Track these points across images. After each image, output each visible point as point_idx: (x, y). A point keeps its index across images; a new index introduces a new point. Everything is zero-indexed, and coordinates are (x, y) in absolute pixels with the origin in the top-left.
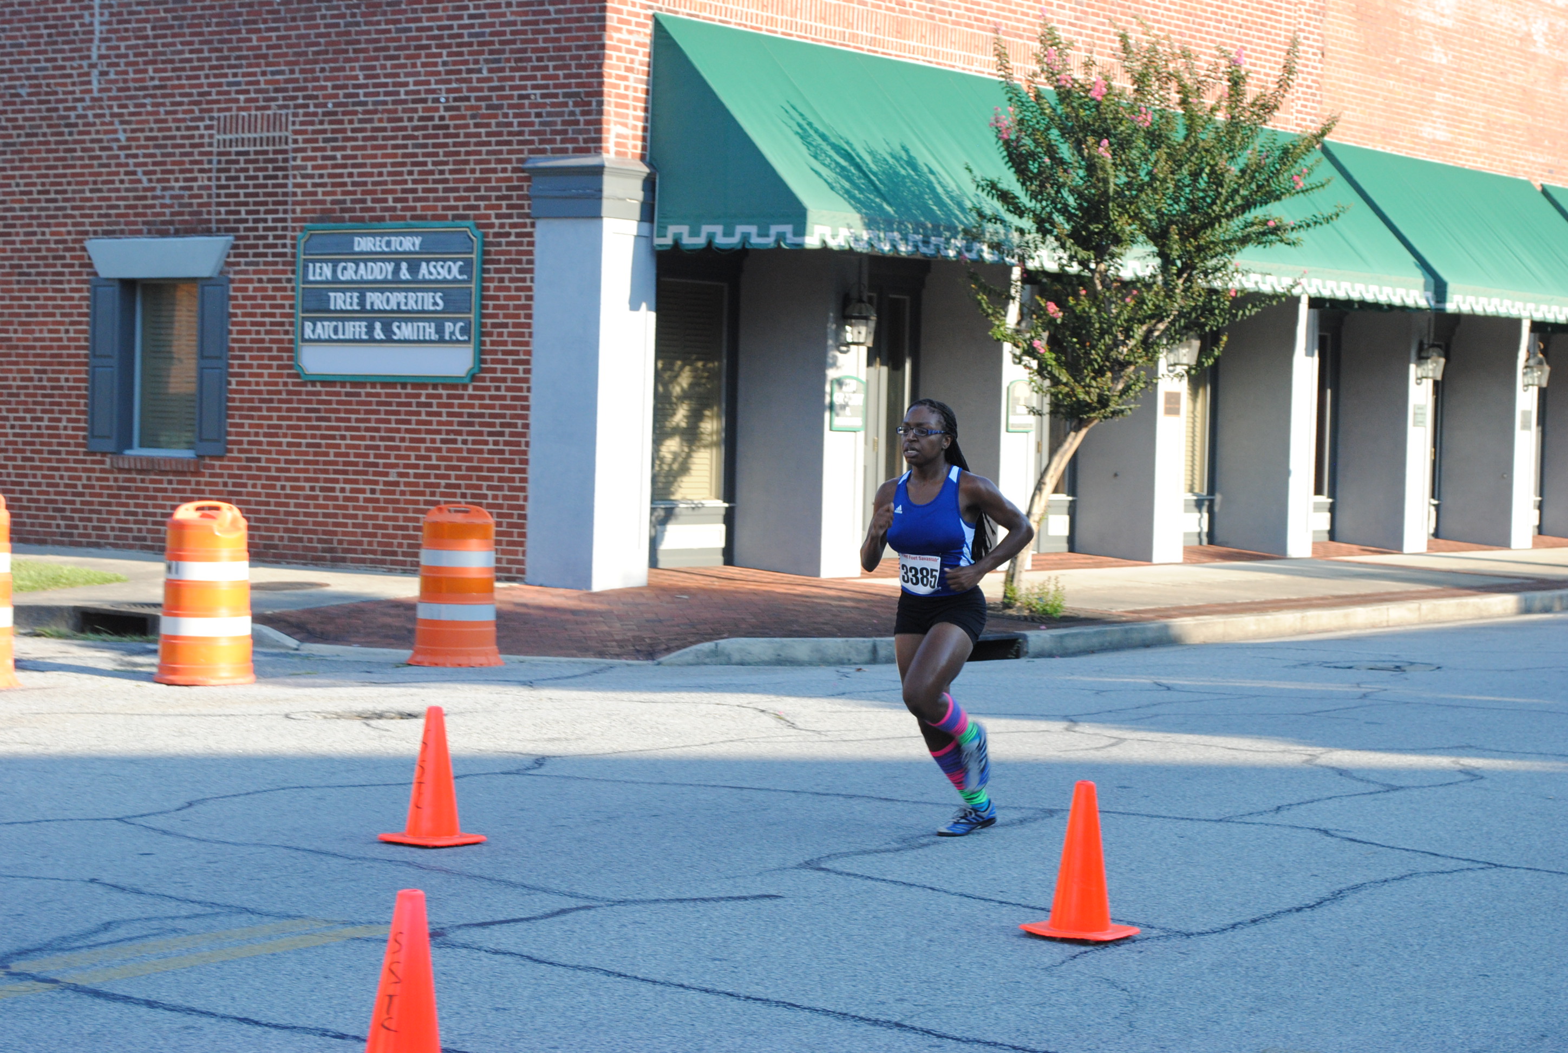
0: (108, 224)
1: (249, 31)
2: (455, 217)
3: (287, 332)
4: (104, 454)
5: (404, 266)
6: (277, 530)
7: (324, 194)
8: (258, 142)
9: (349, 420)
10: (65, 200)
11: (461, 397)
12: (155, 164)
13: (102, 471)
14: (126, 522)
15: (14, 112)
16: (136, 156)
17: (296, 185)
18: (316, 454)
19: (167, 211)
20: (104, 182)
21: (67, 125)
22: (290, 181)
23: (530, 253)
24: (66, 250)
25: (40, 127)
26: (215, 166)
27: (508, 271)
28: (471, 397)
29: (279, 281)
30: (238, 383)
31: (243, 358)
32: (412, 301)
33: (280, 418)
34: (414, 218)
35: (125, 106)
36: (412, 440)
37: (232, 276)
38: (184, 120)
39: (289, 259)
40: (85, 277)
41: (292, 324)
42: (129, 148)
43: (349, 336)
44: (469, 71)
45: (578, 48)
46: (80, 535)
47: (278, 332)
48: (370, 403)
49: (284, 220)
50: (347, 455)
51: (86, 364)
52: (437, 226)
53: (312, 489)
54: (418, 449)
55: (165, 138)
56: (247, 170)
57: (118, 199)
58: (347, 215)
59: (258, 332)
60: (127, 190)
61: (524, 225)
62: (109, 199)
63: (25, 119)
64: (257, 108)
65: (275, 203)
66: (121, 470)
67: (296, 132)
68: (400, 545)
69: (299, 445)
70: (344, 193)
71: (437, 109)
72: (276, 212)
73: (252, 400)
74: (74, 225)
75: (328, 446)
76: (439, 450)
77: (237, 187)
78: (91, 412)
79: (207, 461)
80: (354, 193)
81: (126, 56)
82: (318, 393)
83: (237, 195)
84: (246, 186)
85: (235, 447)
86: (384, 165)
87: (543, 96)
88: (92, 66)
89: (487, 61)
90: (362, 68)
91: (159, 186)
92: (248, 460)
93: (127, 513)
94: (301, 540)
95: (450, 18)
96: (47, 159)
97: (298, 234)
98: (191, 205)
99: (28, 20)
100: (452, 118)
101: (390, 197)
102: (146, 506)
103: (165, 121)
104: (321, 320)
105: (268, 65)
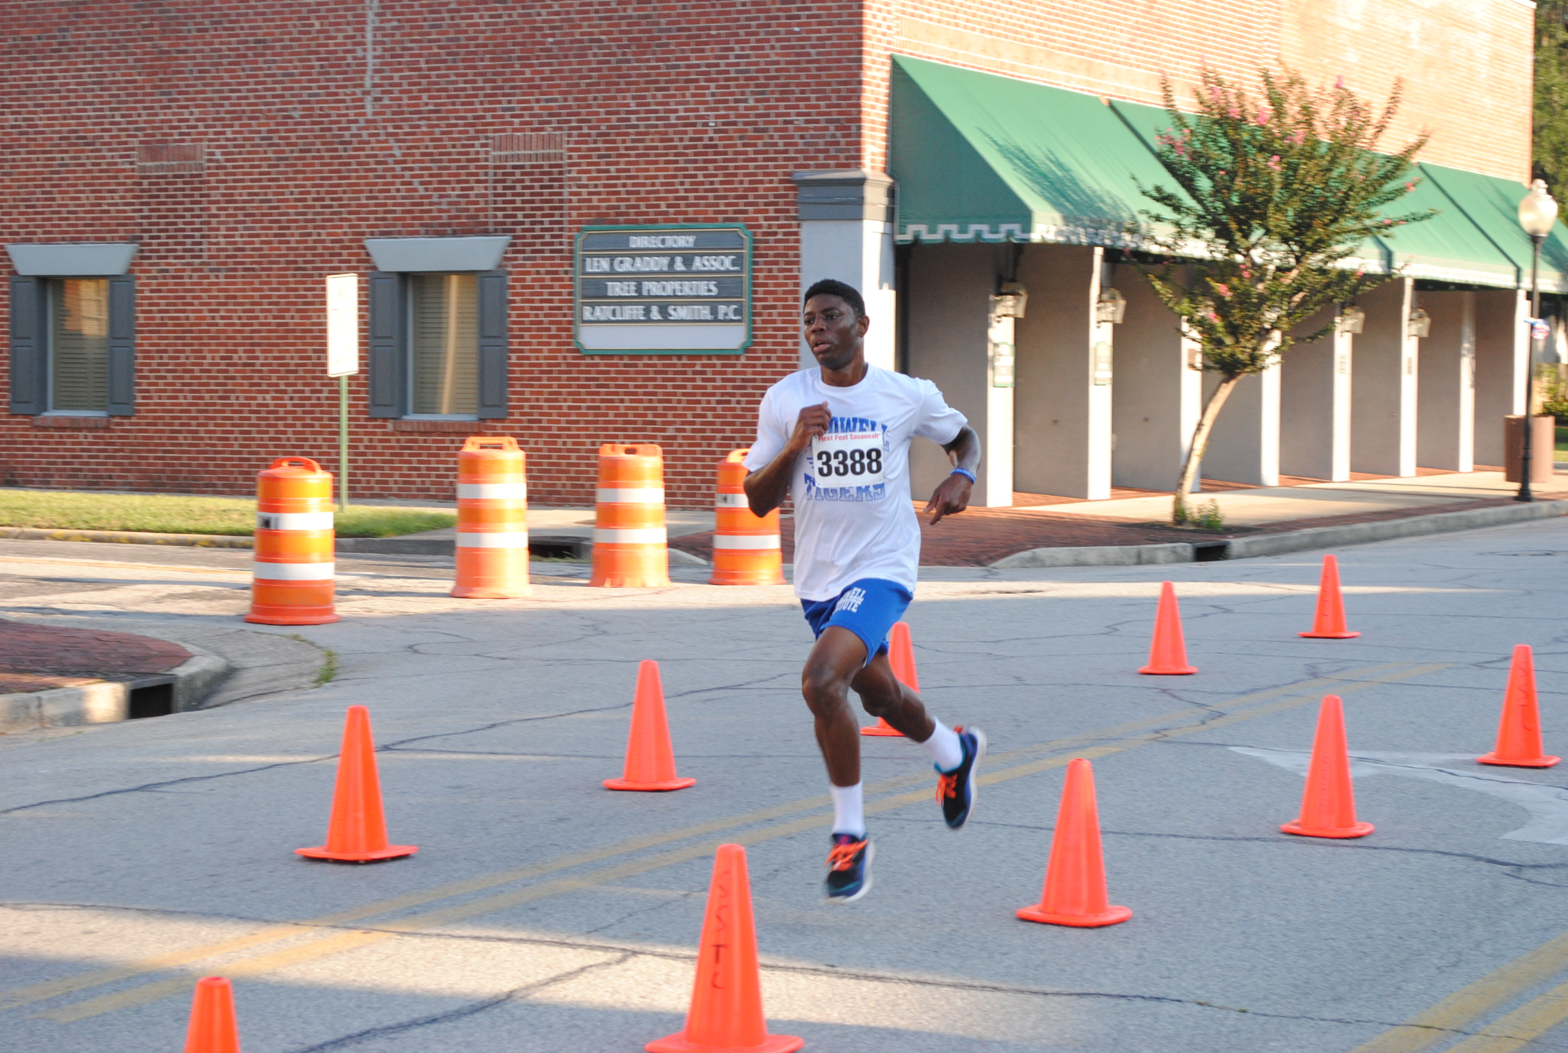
0: (386, 226)
1: (522, 66)
2: (726, 220)
3: (565, 315)
4: (385, 419)
5: (679, 260)
6: (559, 479)
7: (600, 201)
8: (534, 158)
9: (627, 386)
10: (341, 206)
11: (734, 366)
12: (431, 176)
13: (385, 434)
14: (410, 476)
15: (287, 131)
16: (411, 169)
17: (572, 194)
18: (596, 415)
19: (444, 215)
20: (380, 191)
21: (342, 143)
22: (566, 191)
23: (796, 248)
24: (343, 248)
25: (314, 144)
26: (491, 177)
27: (776, 263)
28: (744, 366)
29: (556, 273)
30: (519, 358)
31: (522, 337)
32: (687, 288)
33: (560, 386)
34: (686, 220)
35: (400, 127)
36: (689, 402)
37: (510, 269)
38: (459, 139)
39: (566, 254)
40: (362, 271)
41: (570, 308)
42: (404, 162)
43: (627, 318)
44: (736, 101)
45: (839, 83)
46: (364, 488)
47: (555, 315)
48: (647, 372)
49: (560, 222)
50: (626, 415)
52: (710, 228)
53: (593, 444)
54: (694, 409)
55: (441, 154)
56: (522, 181)
57: (395, 205)
58: (621, 218)
59: (537, 316)
60: (404, 198)
61: (790, 226)
62: (385, 205)
63: (299, 137)
64: (533, 130)
65: (551, 208)
66: (402, 433)
67: (571, 150)
68: (679, 488)
69: (579, 408)
70: (619, 200)
71: (706, 132)
72: (552, 215)
73: (532, 372)
74: (351, 227)
75: (608, 408)
76: (714, 409)
77: (514, 195)
79: (489, 423)
80: (628, 200)
81: (400, 85)
82: (597, 365)
83: (513, 202)
84: (522, 195)
85: (517, 411)
86: (656, 177)
87: (807, 122)
88: (366, 93)
89: (753, 93)
90: (634, 98)
91: (435, 194)
92: (530, 421)
93: (410, 469)
94: (583, 486)
95: (717, 57)
96: (321, 172)
97: (574, 233)
98: (467, 210)
99: (299, 53)
100: (721, 139)
101: (663, 203)
102: (429, 462)
103: (441, 140)
104: (599, 304)
105: (542, 94)
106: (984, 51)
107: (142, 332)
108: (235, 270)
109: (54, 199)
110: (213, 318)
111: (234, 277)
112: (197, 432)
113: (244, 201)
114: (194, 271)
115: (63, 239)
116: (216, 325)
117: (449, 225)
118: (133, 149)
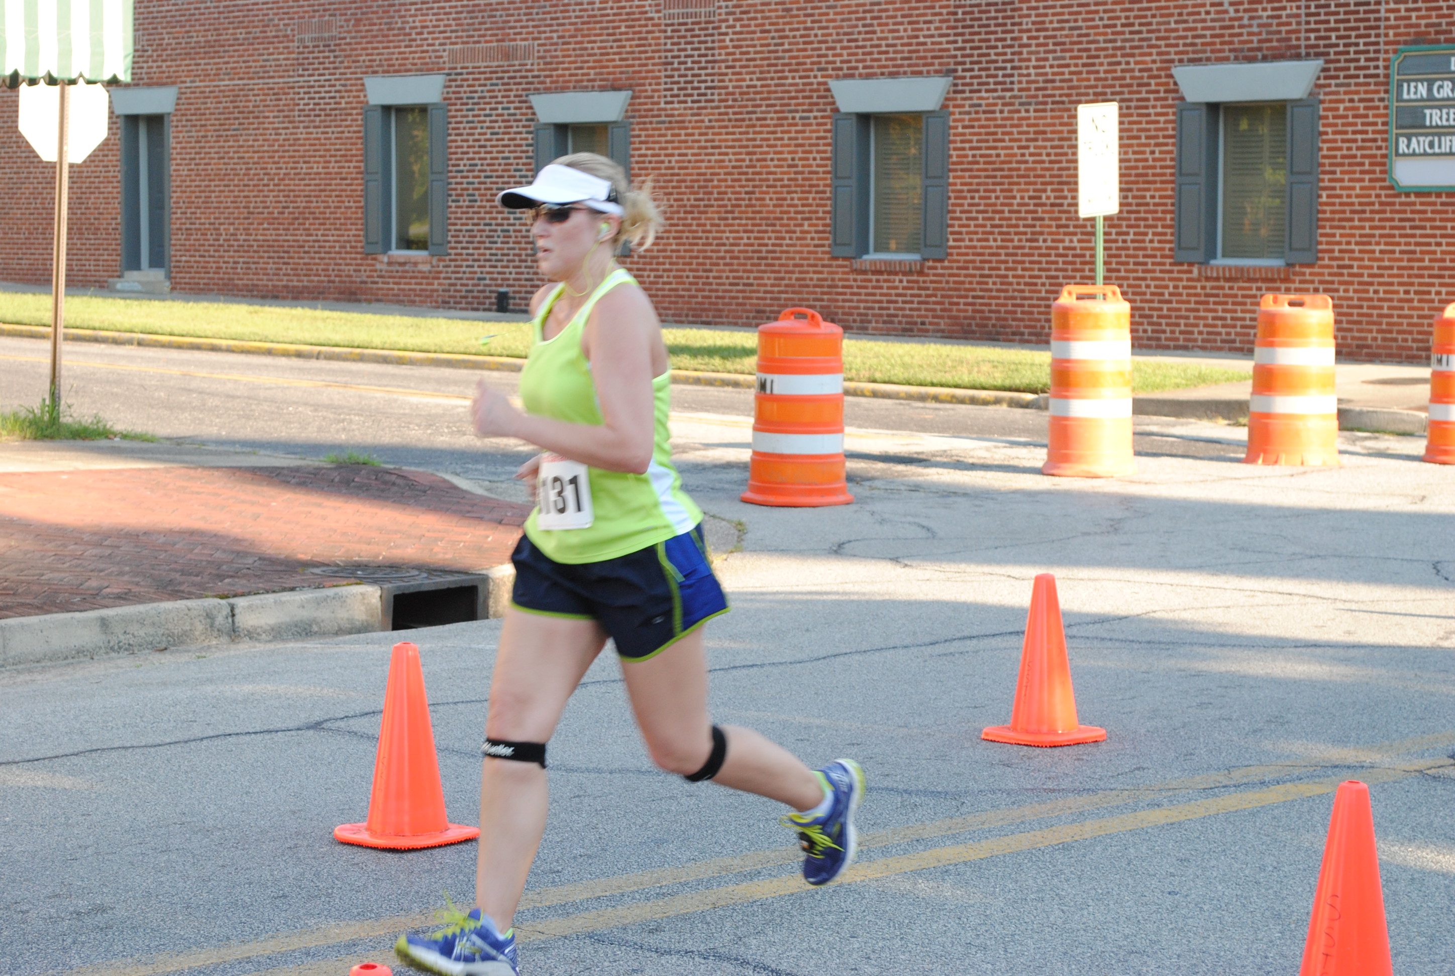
0: (1194, 52)
3: (1379, 148)
4: (1191, 264)
6: (1370, 331)
7: (1419, 18)
9: (1444, 228)
10: (1150, 32)
13: (1190, 279)
14: (1215, 326)
17: (1388, 11)
18: (1409, 260)
19: (1255, 38)
20: (1190, 14)
22: (1383, 8)
24: (1151, 77)
29: (1372, 100)
30: (1329, 196)
31: (1333, 173)
33: (1373, 228)
37: (1322, 97)
39: (1382, 79)
40: (1170, 102)
41: (1385, 140)
43: (1445, 149)
46: (1168, 339)
47: (1369, 148)
49: (1377, 43)
50: (1443, 260)
51: (1172, 182)
53: (1407, 292)
57: (1204, 29)
58: (1442, 37)
59: (1349, 149)
60: (1213, 20)
62: (1195, 29)
65: (1367, 28)
66: (1208, 279)
69: (1393, 252)
70: (1440, 16)
72: (1368, 36)
73: (1343, 212)
74: (1159, 54)
75: (1424, 252)
77: (1327, 14)
78: (1178, 227)
79: (1297, 269)
80: (1450, 16)
82: (1414, 204)
83: (1327, 22)
84: (1337, 13)
85: (1326, 256)
91: (1246, 15)
92: (1340, 267)
93: (1215, 318)
94: (1395, 340)
97: (1391, 55)
98: (1279, 32)
102: (1234, 311)
104: (1416, 135)
107: (955, 170)
108: (1046, 103)
109: (874, 32)
110: (1023, 155)
111: (1045, 111)
112: (1006, 276)
113: (1054, 29)
114: (1004, 105)
115: (882, 74)
116: (1026, 162)
117: (1259, 49)
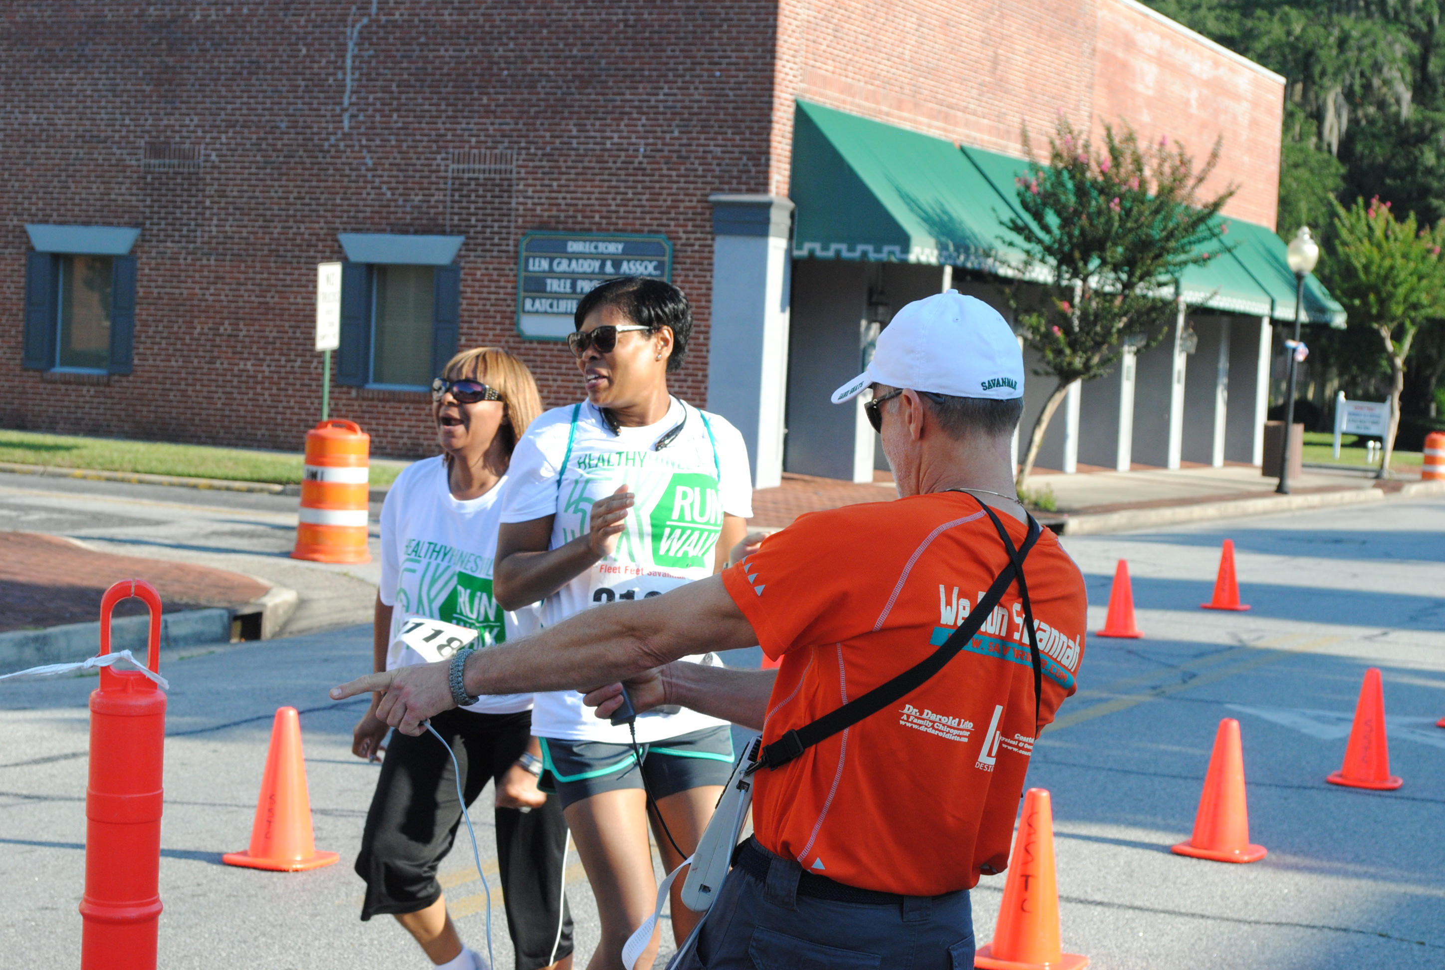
0: (356, 223)
1: (480, 93)
2: (651, 231)
3: (508, 306)
4: (350, 387)
5: (609, 264)
7: (543, 210)
8: (487, 172)
10: (318, 205)
12: (398, 182)
13: (349, 399)
15: (274, 139)
16: (381, 176)
17: (519, 203)
19: (408, 216)
20: (353, 194)
21: (321, 151)
22: (514, 200)
23: (710, 258)
24: (318, 240)
25: (297, 151)
26: (449, 186)
27: (693, 270)
29: (504, 269)
30: (467, 340)
31: (471, 322)
34: (616, 230)
35: (372, 140)
37: (462, 265)
38: (423, 153)
39: (511, 254)
41: (513, 300)
42: (375, 170)
44: (663, 132)
45: (752, 121)
47: (501, 305)
52: (637, 238)
55: (407, 165)
56: (476, 191)
57: (365, 206)
58: (560, 226)
59: (484, 305)
60: (373, 200)
61: (705, 239)
62: (357, 205)
63: (284, 145)
64: (487, 148)
65: (501, 215)
66: (364, 399)
67: (518, 166)
70: (559, 211)
71: (637, 157)
72: (501, 221)
74: (326, 223)
77: (469, 202)
78: (340, 358)
80: (567, 211)
81: (374, 104)
82: (535, 349)
83: (468, 208)
84: (476, 202)
86: (592, 193)
87: (723, 152)
88: (344, 110)
89: (678, 126)
90: (575, 125)
91: (401, 198)
95: (648, 94)
96: (303, 175)
97: (519, 237)
98: (428, 213)
99: (287, 74)
100: (649, 163)
101: (597, 215)
103: (407, 153)
104: (540, 298)
105: (496, 117)
106: (867, 99)
107: (142, 304)
108: (224, 255)
109: (68, 188)
110: (204, 295)
111: (224, 261)
112: (186, 391)
113: (234, 197)
114: (188, 254)
115: (76, 222)
116: (207, 300)
117: (411, 225)
118: (139, 148)
